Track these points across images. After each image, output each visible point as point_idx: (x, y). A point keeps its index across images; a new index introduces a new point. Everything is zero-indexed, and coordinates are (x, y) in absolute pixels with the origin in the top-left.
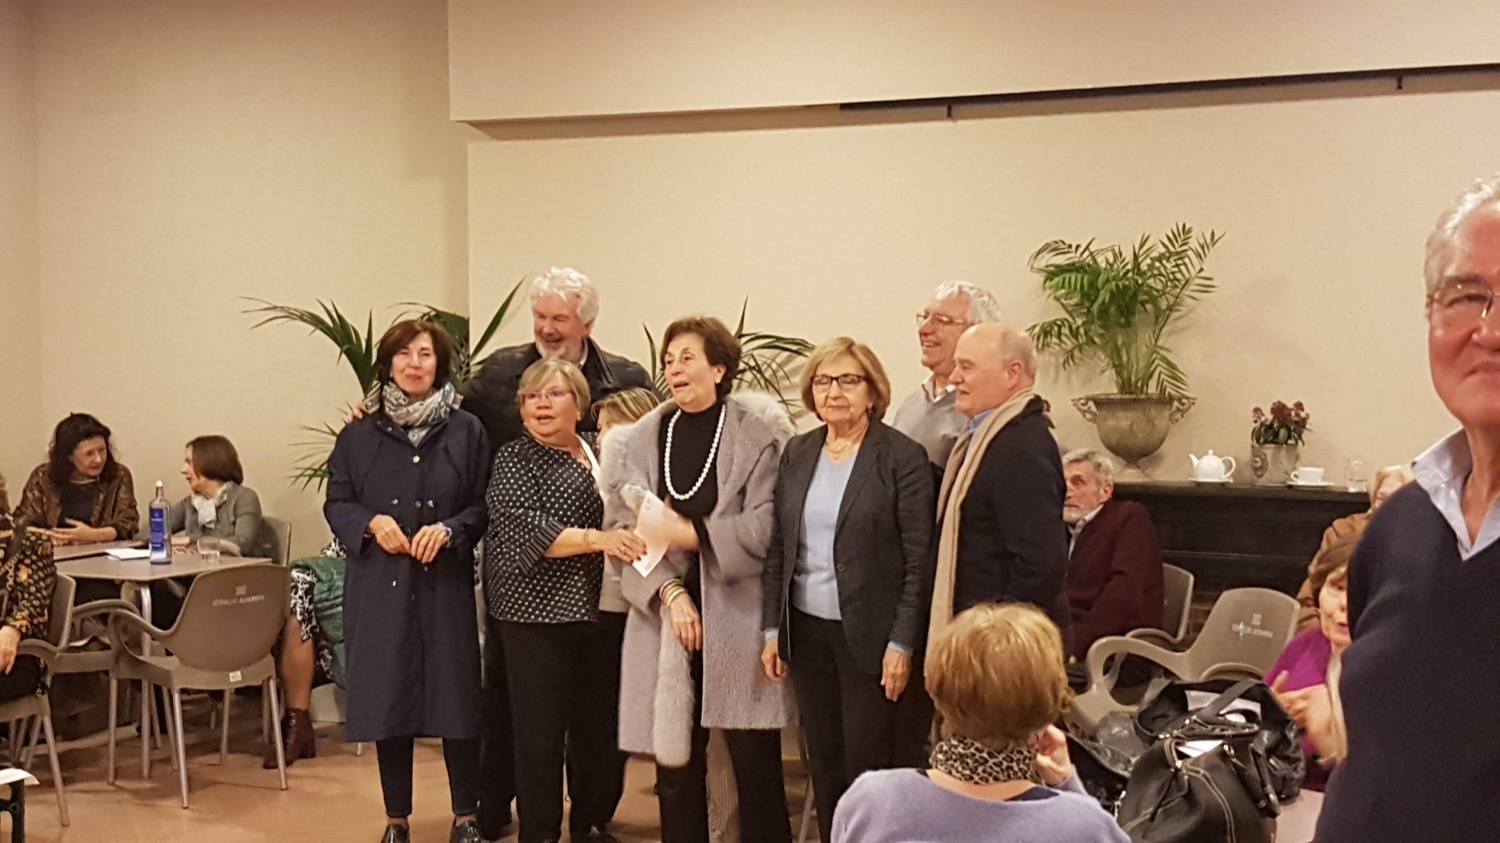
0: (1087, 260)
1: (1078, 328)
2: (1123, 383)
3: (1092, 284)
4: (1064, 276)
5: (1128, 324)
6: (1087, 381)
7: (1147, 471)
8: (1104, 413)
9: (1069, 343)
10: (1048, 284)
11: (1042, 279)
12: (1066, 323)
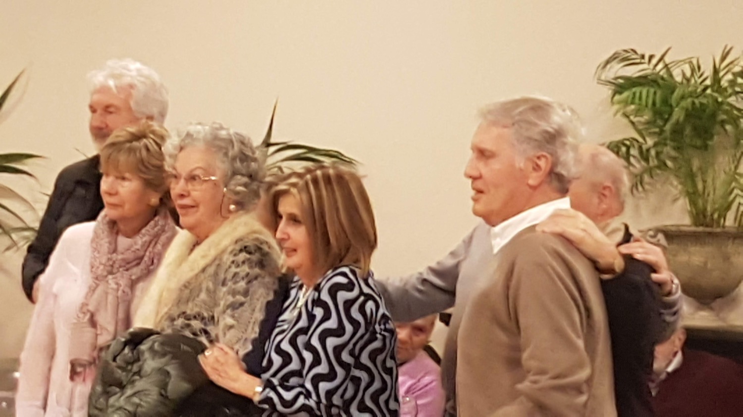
0: (661, 73)
1: (648, 150)
2: (697, 214)
3: (666, 102)
4: (634, 90)
5: (705, 147)
6: (656, 211)
7: (721, 315)
8: (674, 247)
9: (637, 165)
10: (617, 97)
11: (610, 92)
12: (635, 143)
